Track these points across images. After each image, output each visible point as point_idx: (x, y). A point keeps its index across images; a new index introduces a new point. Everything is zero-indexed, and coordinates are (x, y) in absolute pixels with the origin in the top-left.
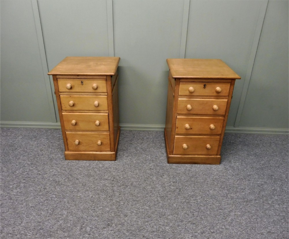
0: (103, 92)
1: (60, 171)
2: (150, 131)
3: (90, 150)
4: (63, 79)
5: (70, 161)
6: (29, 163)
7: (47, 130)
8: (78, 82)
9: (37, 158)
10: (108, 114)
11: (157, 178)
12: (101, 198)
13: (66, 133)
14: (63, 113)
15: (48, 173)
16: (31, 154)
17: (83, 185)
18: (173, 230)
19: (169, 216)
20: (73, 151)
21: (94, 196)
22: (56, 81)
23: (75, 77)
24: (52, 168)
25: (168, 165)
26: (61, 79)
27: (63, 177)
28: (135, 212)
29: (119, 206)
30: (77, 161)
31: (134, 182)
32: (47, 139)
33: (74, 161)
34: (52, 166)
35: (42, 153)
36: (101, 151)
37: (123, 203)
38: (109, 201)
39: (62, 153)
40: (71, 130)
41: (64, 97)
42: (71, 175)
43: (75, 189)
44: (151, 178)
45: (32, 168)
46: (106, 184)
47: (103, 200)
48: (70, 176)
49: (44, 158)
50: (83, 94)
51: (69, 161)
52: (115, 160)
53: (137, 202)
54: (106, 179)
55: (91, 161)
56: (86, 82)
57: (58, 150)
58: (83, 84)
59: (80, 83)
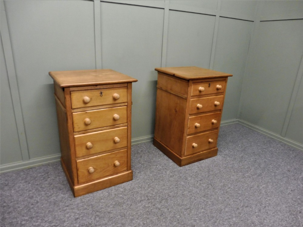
0: (124, 103)
1: (80, 212)
2: (138, 144)
3: (105, 175)
4: (78, 92)
5: (82, 197)
6: (27, 218)
7: (18, 173)
8: (97, 93)
9: (33, 208)
10: (127, 127)
11: (185, 182)
12: (154, 221)
13: (78, 161)
14: (75, 136)
15: (66, 220)
16: (19, 207)
17: (122, 216)
18: (240, 219)
19: (225, 209)
20: (84, 183)
21: (145, 222)
22: (69, 95)
23: (93, 87)
24: (66, 212)
25: (181, 168)
26: (75, 92)
27: (90, 217)
28: (197, 219)
29: (178, 220)
30: (91, 195)
31: (169, 193)
32: (27, 183)
33: (87, 195)
34: (65, 211)
35: (35, 200)
36: (117, 174)
37: (179, 216)
38: (164, 220)
39: (63, 191)
40: (83, 157)
41: (78, 114)
42: (97, 211)
43: (117, 224)
44: (179, 184)
45: (37, 222)
46: (145, 205)
47: (158, 221)
48: (98, 213)
49: (44, 205)
50: (100, 107)
51: (80, 198)
52: (132, 180)
53: (190, 210)
54: (141, 201)
55: (106, 189)
56: (105, 92)
57: (54, 190)
58: (102, 95)
59: (99, 94)
